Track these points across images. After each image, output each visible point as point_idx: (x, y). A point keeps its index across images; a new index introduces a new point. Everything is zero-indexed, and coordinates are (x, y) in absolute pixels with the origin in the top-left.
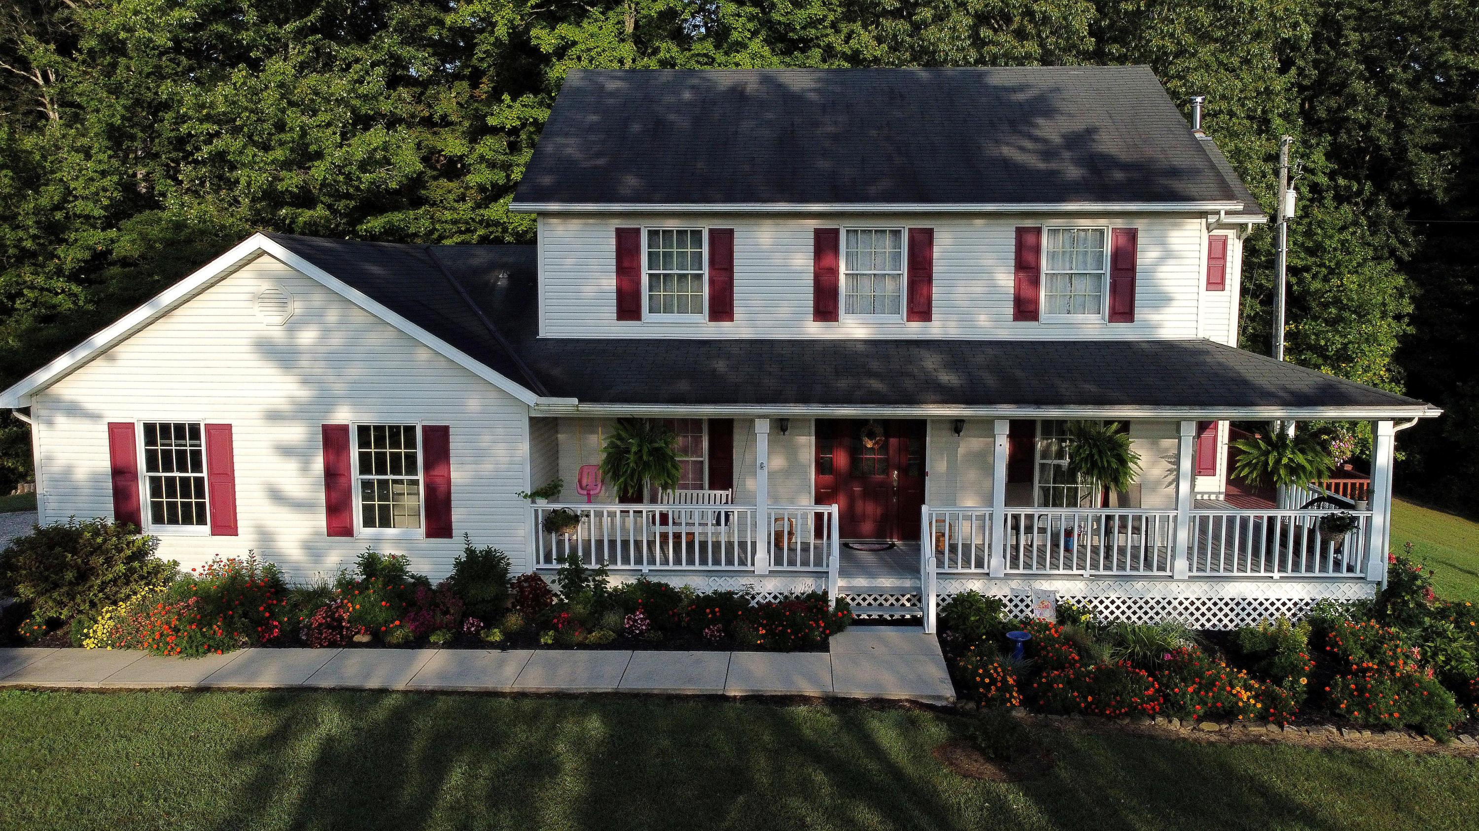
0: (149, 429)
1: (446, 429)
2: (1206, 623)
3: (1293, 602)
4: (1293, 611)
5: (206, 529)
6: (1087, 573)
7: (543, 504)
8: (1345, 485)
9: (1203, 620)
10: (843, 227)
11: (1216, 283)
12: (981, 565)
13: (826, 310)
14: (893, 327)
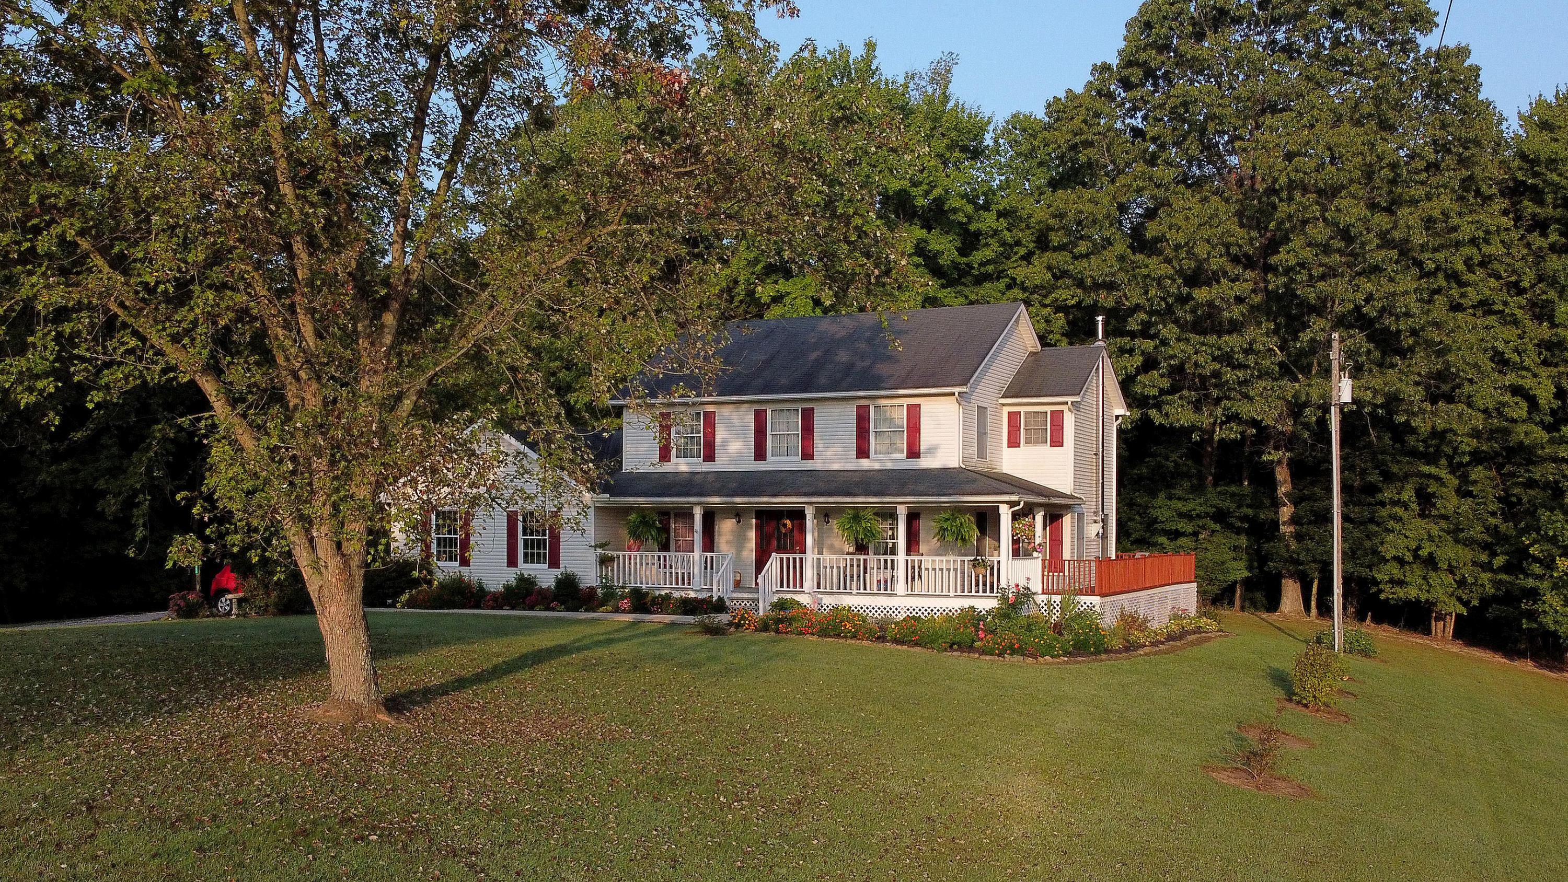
5: (458, 563)
7: (599, 551)
10: (769, 407)
11: (1057, 442)
12: (801, 586)
13: (760, 454)
14: (794, 463)
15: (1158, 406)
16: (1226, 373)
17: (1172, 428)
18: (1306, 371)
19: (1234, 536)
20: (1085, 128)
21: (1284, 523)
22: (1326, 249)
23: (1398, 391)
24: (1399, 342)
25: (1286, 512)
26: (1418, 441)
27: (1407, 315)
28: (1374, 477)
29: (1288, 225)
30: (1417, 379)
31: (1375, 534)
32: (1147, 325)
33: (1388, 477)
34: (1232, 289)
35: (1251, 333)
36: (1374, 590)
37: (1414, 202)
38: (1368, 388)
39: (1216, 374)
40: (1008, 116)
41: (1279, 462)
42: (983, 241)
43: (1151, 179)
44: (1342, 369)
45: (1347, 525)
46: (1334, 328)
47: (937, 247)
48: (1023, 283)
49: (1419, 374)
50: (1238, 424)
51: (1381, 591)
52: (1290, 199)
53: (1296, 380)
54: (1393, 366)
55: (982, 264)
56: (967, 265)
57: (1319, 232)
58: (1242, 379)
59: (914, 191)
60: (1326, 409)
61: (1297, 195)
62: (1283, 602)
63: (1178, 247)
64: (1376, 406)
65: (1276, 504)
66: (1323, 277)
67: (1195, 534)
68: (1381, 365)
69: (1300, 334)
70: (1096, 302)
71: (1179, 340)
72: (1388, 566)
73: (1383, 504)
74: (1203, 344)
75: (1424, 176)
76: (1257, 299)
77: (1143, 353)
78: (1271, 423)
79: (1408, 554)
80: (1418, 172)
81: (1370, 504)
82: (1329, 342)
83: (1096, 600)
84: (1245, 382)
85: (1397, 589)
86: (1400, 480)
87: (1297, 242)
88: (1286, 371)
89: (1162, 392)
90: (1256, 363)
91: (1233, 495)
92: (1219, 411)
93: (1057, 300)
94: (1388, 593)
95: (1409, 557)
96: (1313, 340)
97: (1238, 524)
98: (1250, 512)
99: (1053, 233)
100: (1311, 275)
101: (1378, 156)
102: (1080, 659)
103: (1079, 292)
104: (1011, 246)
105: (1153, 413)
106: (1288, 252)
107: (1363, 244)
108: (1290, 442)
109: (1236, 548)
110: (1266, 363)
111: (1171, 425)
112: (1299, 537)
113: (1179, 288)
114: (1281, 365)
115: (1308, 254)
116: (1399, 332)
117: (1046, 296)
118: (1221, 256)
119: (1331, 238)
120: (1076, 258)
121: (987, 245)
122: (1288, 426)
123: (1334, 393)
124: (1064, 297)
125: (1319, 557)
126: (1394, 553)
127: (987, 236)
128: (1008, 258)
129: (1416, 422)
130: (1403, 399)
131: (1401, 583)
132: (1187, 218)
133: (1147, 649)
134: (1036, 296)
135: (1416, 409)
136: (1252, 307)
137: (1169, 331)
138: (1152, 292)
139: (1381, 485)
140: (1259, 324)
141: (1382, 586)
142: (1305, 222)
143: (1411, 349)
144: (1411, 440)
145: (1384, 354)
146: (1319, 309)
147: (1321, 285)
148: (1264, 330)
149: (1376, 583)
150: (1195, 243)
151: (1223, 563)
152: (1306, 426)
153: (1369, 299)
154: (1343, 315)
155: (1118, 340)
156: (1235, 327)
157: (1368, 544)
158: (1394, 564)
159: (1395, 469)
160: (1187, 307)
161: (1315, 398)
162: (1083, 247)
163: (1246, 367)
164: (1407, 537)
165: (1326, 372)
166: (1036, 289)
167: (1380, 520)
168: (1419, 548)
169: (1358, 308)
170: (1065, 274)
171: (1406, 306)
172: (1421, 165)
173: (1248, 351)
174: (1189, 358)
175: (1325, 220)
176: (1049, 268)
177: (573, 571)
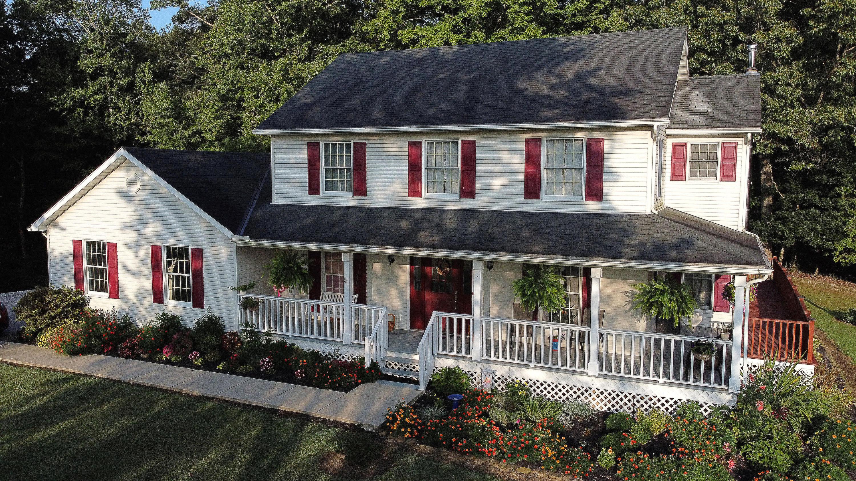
0: (88, 243)
1: (201, 250)
2: (611, 408)
3: (674, 400)
4: (674, 407)
5: (107, 295)
6: (533, 365)
7: (243, 294)
8: (771, 324)
9: (609, 405)
10: (424, 140)
11: (729, 176)
12: (467, 352)
13: (415, 190)
14: (453, 201)
25: (766, 200)
177: (216, 313)
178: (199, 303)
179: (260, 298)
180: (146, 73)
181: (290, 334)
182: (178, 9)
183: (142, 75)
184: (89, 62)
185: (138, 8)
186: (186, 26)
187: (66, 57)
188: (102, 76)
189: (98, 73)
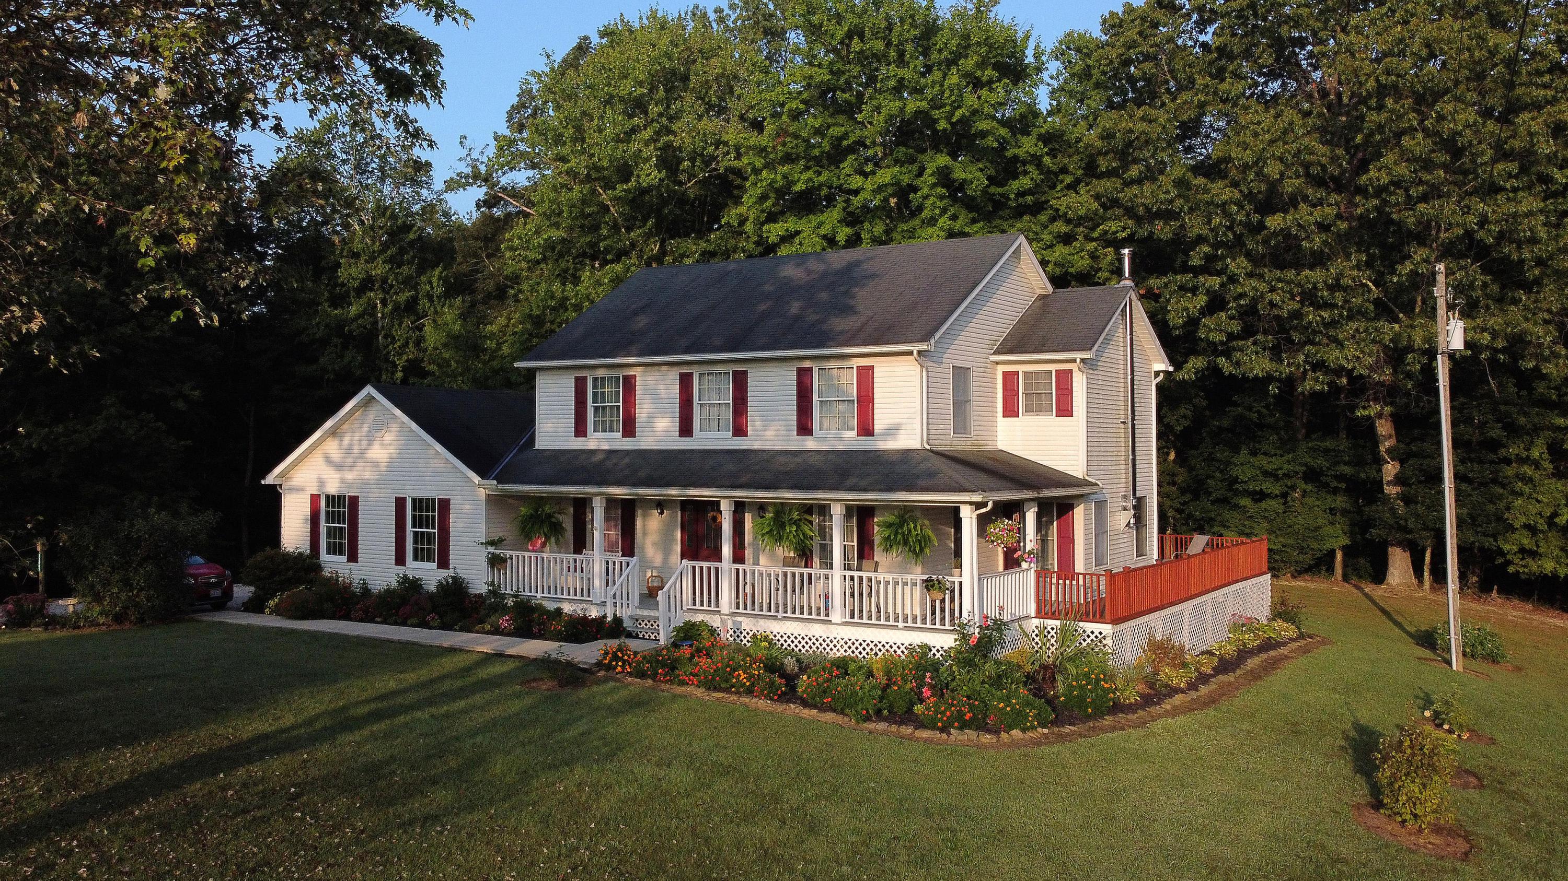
0: (327, 497)
1: (448, 501)
5: (344, 558)
7: (491, 549)
10: (696, 372)
11: (1065, 410)
12: (717, 605)
13: (686, 429)
14: (723, 440)
15: (1227, 354)
16: (1308, 314)
17: (1245, 378)
18: (1409, 308)
19: (1330, 498)
20: (1140, 40)
21: (1389, 483)
22: (1427, 165)
23: (1524, 332)
24: (1522, 272)
25: (1390, 469)
26: (1549, 388)
27: (1533, 241)
28: (1496, 432)
29: (1378, 137)
30: (1546, 316)
31: (1500, 497)
32: (1210, 259)
33: (1513, 430)
34: (1311, 214)
35: (1338, 266)
36: (1500, 560)
37: (1537, 106)
38: (1484, 330)
39: (1297, 315)
40: (1061, 36)
41: (1380, 415)
42: (1021, 169)
43: (1215, 93)
44: (1450, 307)
45: (1464, 486)
46: (1439, 260)
47: (963, 176)
48: (1066, 214)
49: (1549, 311)
50: (1326, 374)
51: (1509, 563)
52: (1380, 107)
53: (1396, 320)
54: (1515, 302)
55: (1021, 194)
56: (1002, 195)
57: (1417, 144)
58: (1328, 320)
59: (936, 114)
60: (1432, 354)
61: (1389, 102)
62: (1389, 572)
63: (1246, 167)
64: (1496, 351)
65: (1378, 462)
66: (1424, 198)
67: (1284, 495)
68: (1500, 300)
69: (1399, 267)
70: (1151, 233)
71: (1250, 275)
72: (1516, 536)
73: (1508, 461)
74: (1279, 280)
75: (1547, 78)
76: (1343, 226)
77: (1208, 292)
78: (1365, 372)
79: (1541, 521)
80: (1539, 73)
81: (1492, 462)
82: (1434, 274)
83: (1106, 629)
84: (1333, 324)
85: (1529, 561)
86: (1528, 434)
87: (1389, 158)
88: (1383, 310)
89: (1231, 337)
90: (1346, 301)
91: (1326, 451)
92: (1301, 358)
93: (1106, 232)
94: (1518, 566)
95: (1542, 525)
96: (1414, 273)
97: (1334, 484)
98: (1347, 470)
99: (1100, 158)
100: (1409, 197)
101: (1490, 52)
102: (1068, 729)
103: (1130, 222)
104: (1056, 174)
105: (1222, 361)
106: (1379, 170)
107: (1474, 156)
108: (1390, 393)
109: (1332, 511)
110: (1356, 301)
111: (1243, 375)
112: (1407, 500)
113: (1248, 215)
114: (1377, 302)
115: (1403, 170)
116: (1522, 262)
117: (1093, 229)
118: (1298, 177)
119: (1433, 151)
120: (1128, 184)
121: (1026, 173)
122: (1386, 375)
123: (1441, 339)
124: (1113, 229)
125: (1431, 525)
126: (1523, 520)
127: (1024, 163)
128: (1053, 187)
129: (1549, 368)
130: (1530, 342)
131: (1533, 554)
132: (1256, 135)
133: (1178, 699)
134: (1081, 229)
135: (1547, 353)
136: (1339, 235)
137: (1238, 265)
138: (1216, 221)
139: (1504, 440)
140: (1348, 257)
141: (1509, 557)
142: (1399, 135)
143: (1537, 282)
144: (1541, 388)
145: (1503, 287)
146: (1422, 236)
147: (1422, 207)
148: (1354, 262)
149: (1501, 553)
150: (1265, 163)
151: (1317, 529)
152: (1409, 375)
153: (1483, 222)
154: (1451, 242)
155: (1178, 277)
156: (1319, 260)
157: (1491, 508)
158: (1525, 532)
159: (1522, 420)
160: (1259, 238)
161: (1418, 341)
162: (1134, 171)
163: (1333, 306)
164: (1539, 502)
165: (1432, 313)
166: (1080, 221)
167: (1505, 481)
168: (1555, 515)
169: (1469, 234)
170: (1115, 203)
171: (1530, 230)
172: (1544, 65)
173: (1332, 288)
174: (1262, 296)
175: (1425, 130)
176: (1097, 197)
177: (462, 573)
178: (444, 563)
179: (508, 553)
180: (435, 284)
181: (539, 595)
182: (484, 189)
183: (428, 287)
184: (354, 271)
185: (428, 189)
186: (497, 212)
187: (323, 263)
188: (372, 290)
189: (367, 283)
